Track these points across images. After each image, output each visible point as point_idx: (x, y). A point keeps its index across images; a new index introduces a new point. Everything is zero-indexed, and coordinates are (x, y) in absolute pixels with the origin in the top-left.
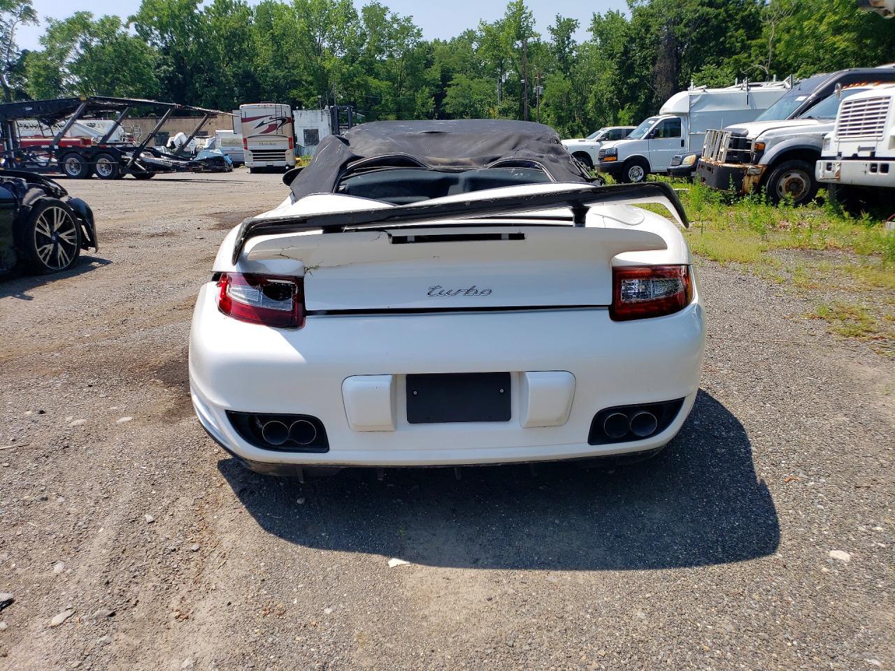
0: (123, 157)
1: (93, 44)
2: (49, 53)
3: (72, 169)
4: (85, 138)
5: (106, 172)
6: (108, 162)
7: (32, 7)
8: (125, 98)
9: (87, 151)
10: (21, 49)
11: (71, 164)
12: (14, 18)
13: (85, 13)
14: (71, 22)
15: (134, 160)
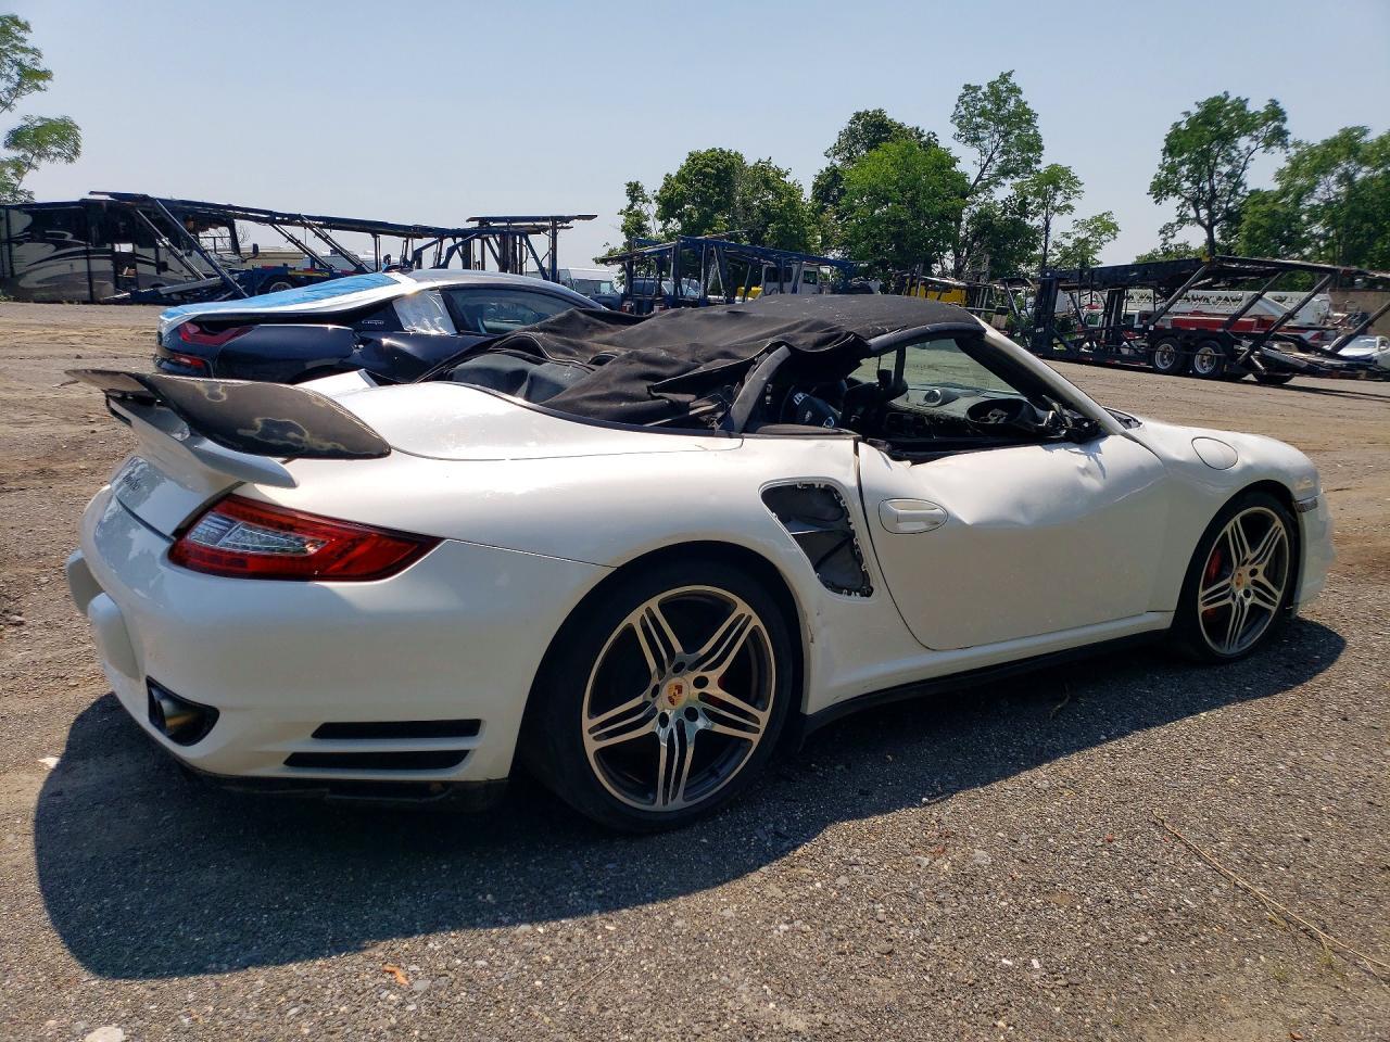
0: (1236, 347)
1: (1359, 176)
2: (1284, 193)
3: (1162, 360)
4: (1266, 318)
5: (1207, 368)
6: (1213, 353)
7: (1285, 127)
8: (1268, 259)
9: (1190, 335)
10: (1249, 189)
11: (1164, 352)
12: (1253, 145)
13: (1354, 129)
14: (1331, 144)
15: (1251, 352)
